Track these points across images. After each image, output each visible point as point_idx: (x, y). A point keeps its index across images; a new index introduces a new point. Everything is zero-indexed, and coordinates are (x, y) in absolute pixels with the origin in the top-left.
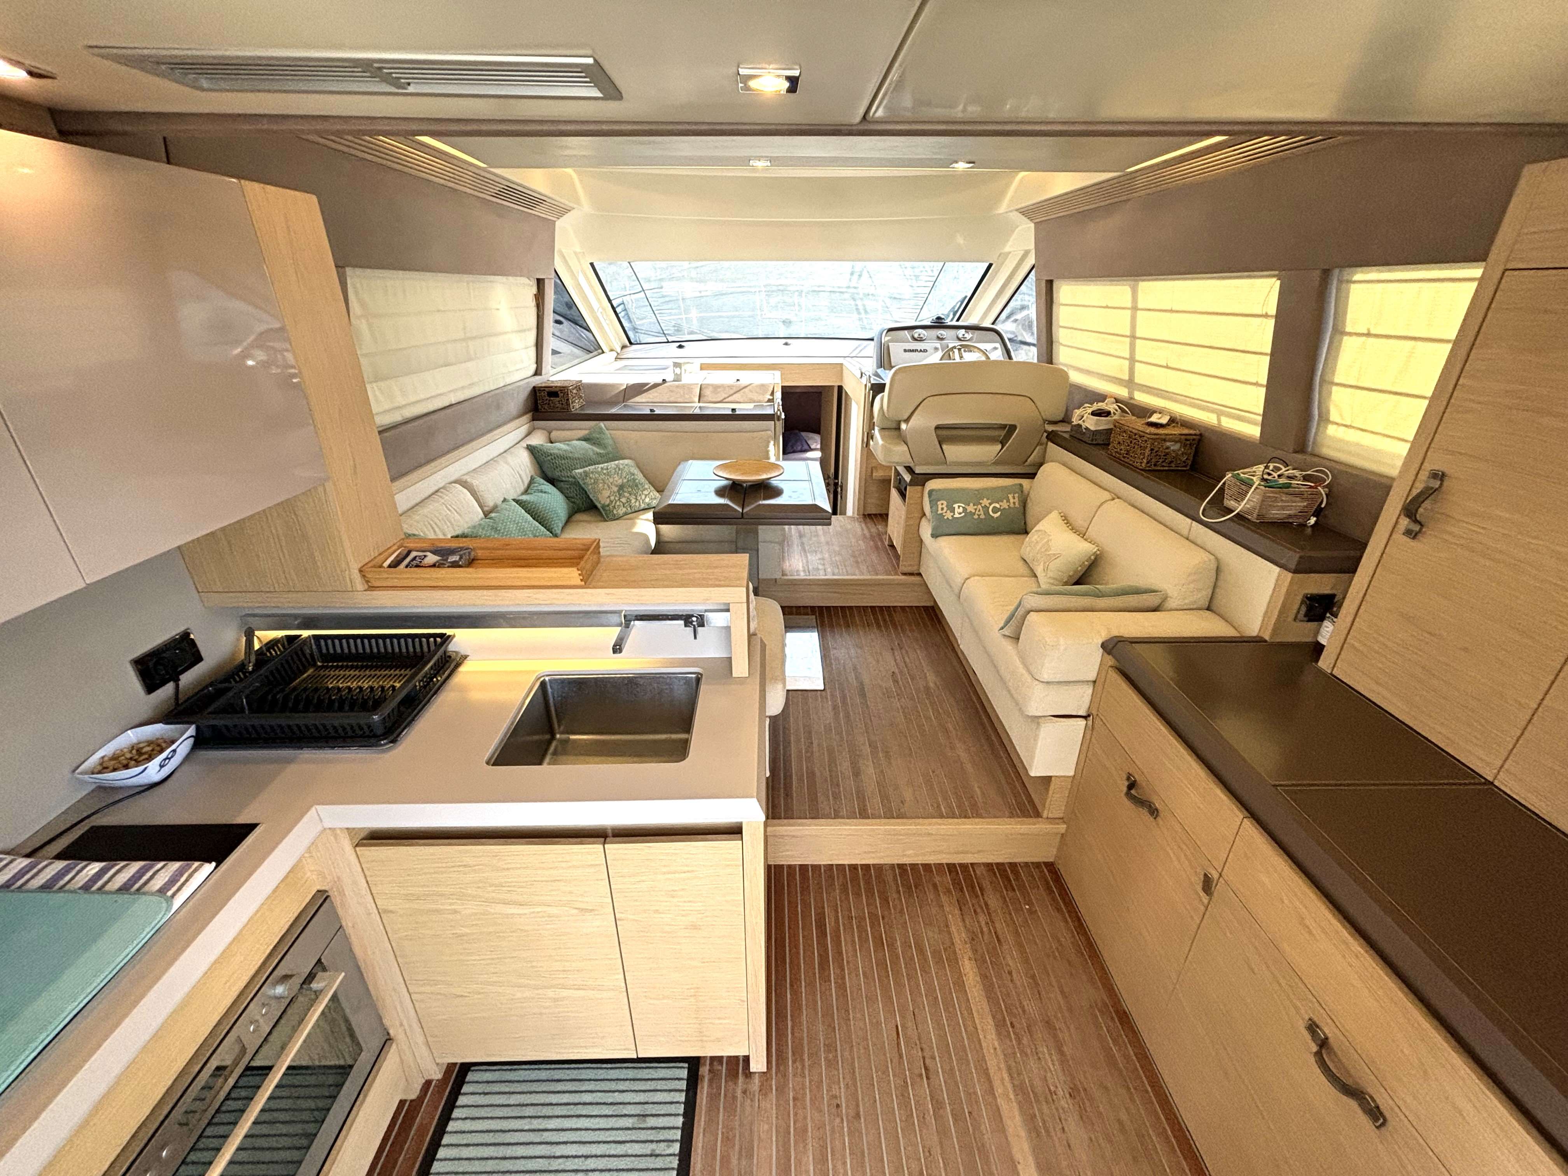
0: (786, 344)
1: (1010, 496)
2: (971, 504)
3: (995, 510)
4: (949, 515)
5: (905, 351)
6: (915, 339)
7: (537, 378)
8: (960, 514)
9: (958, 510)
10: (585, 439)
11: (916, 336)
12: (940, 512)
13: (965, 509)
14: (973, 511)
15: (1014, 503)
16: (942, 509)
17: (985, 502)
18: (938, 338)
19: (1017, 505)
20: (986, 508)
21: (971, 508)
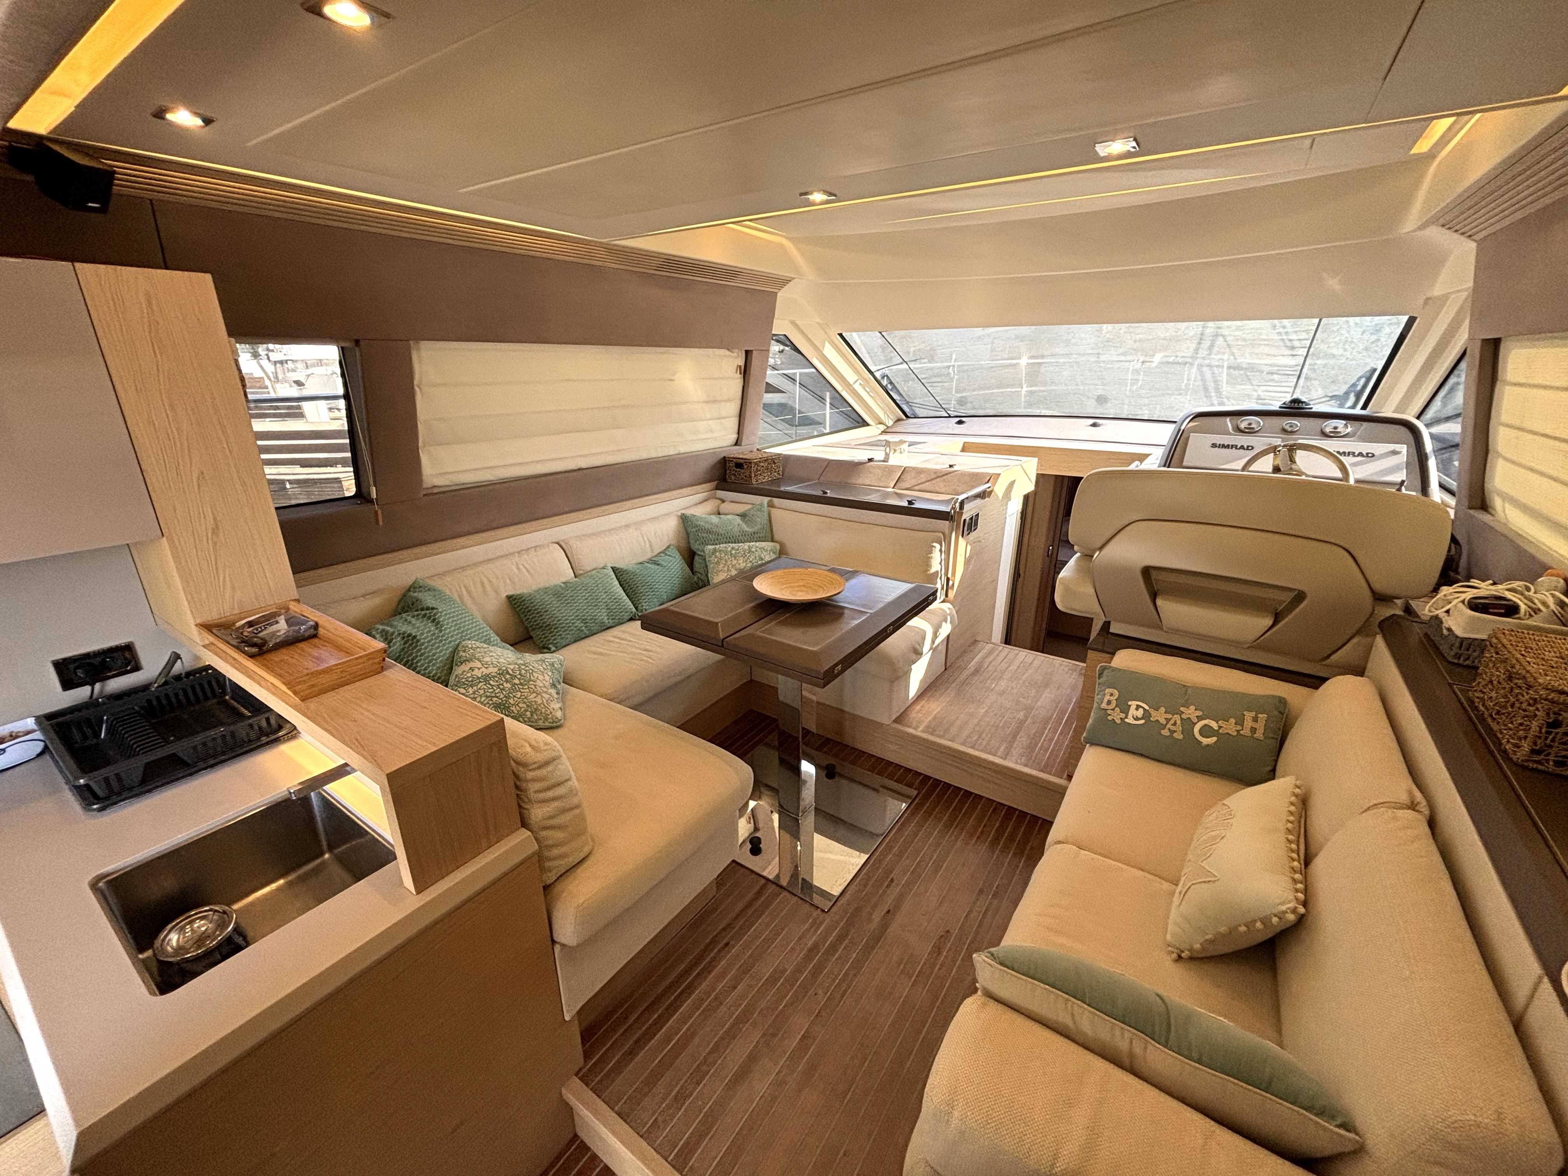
0: (1094, 425)
1: (1249, 716)
2: (1163, 709)
3: (1206, 731)
4: (1116, 716)
5: (1214, 445)
6: (1239, 430)
7: (737, 447)
8: (1137, 719)
9: (1135, 712)
10: (743, 516)
11: (1243, 426)
12: (1104, 705)
13: (1146, 715)
14: (1163, 721)
15: (1254, 730)
16: (1109, 702)
17: (1191, 712)
18: (1284, 431)
19: (1259, 735)
20: (1188, 724)
21: (1160, 716)
